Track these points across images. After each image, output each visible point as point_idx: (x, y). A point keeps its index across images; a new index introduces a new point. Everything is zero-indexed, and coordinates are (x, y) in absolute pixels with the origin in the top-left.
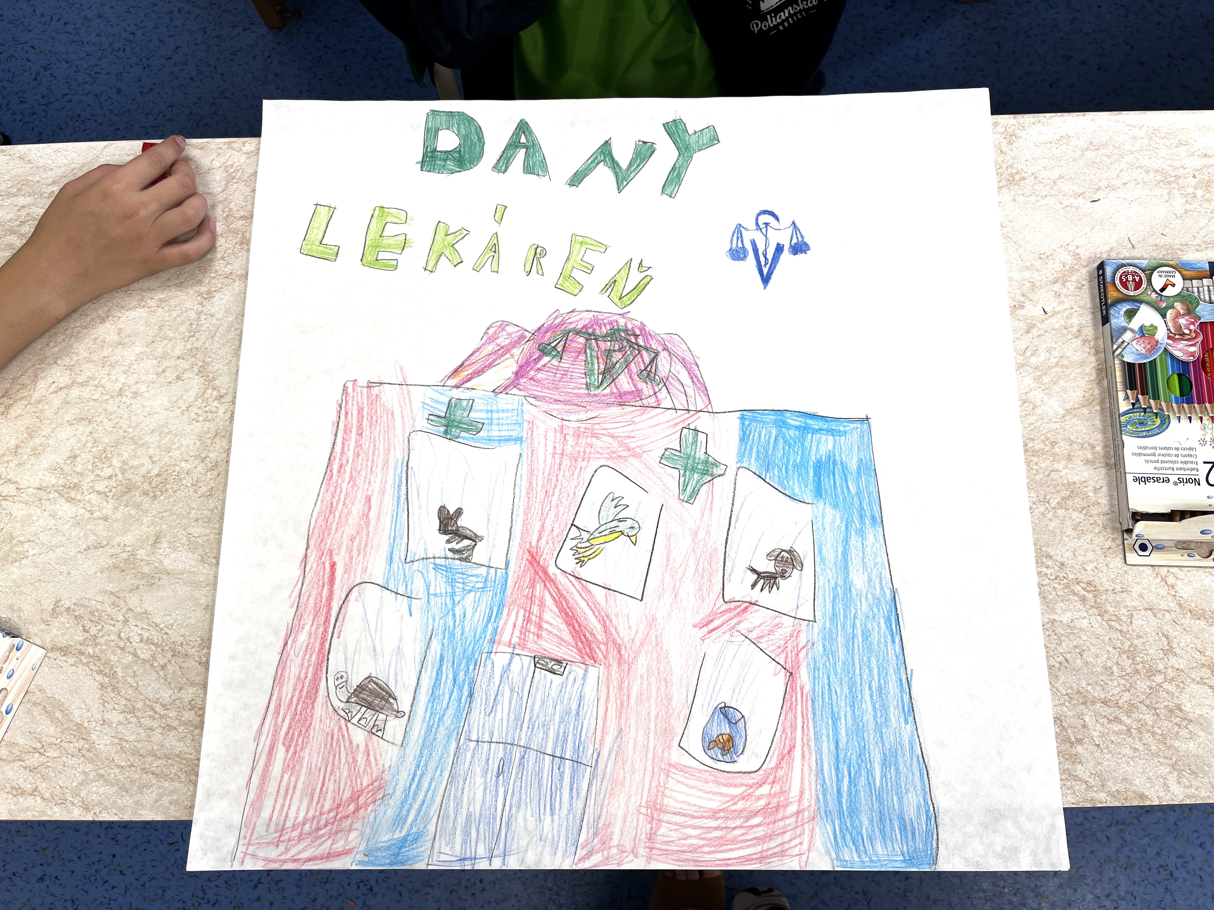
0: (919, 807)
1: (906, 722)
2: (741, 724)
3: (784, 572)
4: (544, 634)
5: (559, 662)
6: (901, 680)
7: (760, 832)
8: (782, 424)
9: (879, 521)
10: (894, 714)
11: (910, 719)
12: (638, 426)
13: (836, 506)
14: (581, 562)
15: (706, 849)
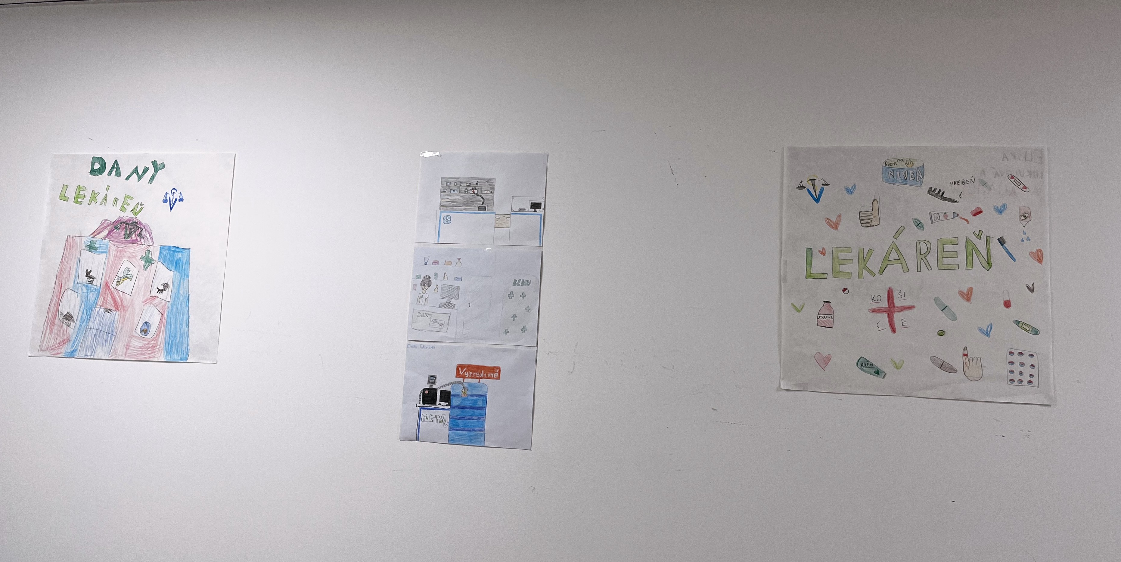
0: (186, 347)
1: (187, 327)
2: (149, 327)
3: (165, 289)
4: (107, 303)
5: (110, 310)
6: (187, 317)
7: (150, 352)
8: (170, 250)
9: (188, 276)
10: (184, 325)
11: (188, 327)
12: (136, 249)
13: (179, 272)
14: (118, 285)
15: (137, 355)
